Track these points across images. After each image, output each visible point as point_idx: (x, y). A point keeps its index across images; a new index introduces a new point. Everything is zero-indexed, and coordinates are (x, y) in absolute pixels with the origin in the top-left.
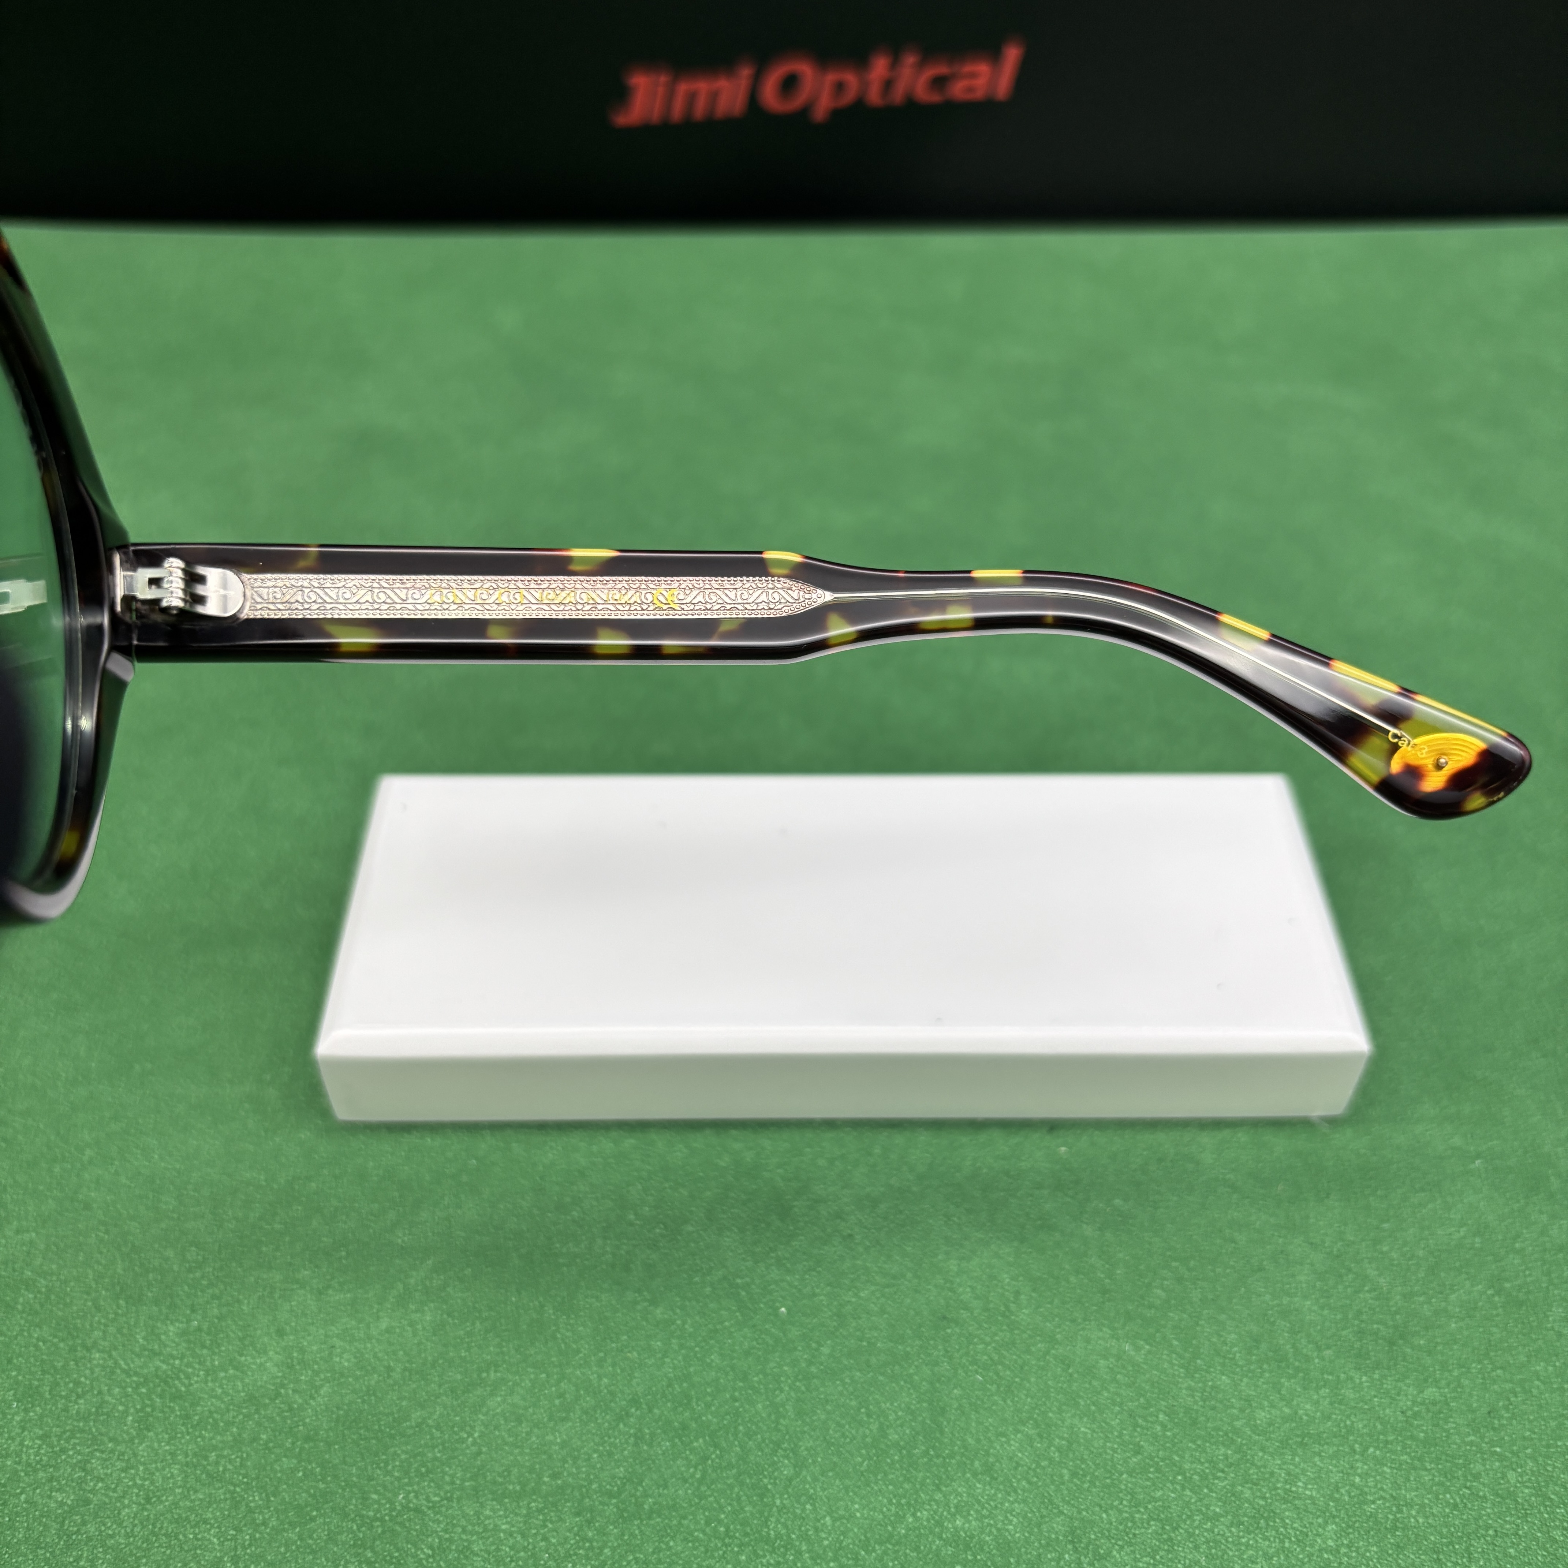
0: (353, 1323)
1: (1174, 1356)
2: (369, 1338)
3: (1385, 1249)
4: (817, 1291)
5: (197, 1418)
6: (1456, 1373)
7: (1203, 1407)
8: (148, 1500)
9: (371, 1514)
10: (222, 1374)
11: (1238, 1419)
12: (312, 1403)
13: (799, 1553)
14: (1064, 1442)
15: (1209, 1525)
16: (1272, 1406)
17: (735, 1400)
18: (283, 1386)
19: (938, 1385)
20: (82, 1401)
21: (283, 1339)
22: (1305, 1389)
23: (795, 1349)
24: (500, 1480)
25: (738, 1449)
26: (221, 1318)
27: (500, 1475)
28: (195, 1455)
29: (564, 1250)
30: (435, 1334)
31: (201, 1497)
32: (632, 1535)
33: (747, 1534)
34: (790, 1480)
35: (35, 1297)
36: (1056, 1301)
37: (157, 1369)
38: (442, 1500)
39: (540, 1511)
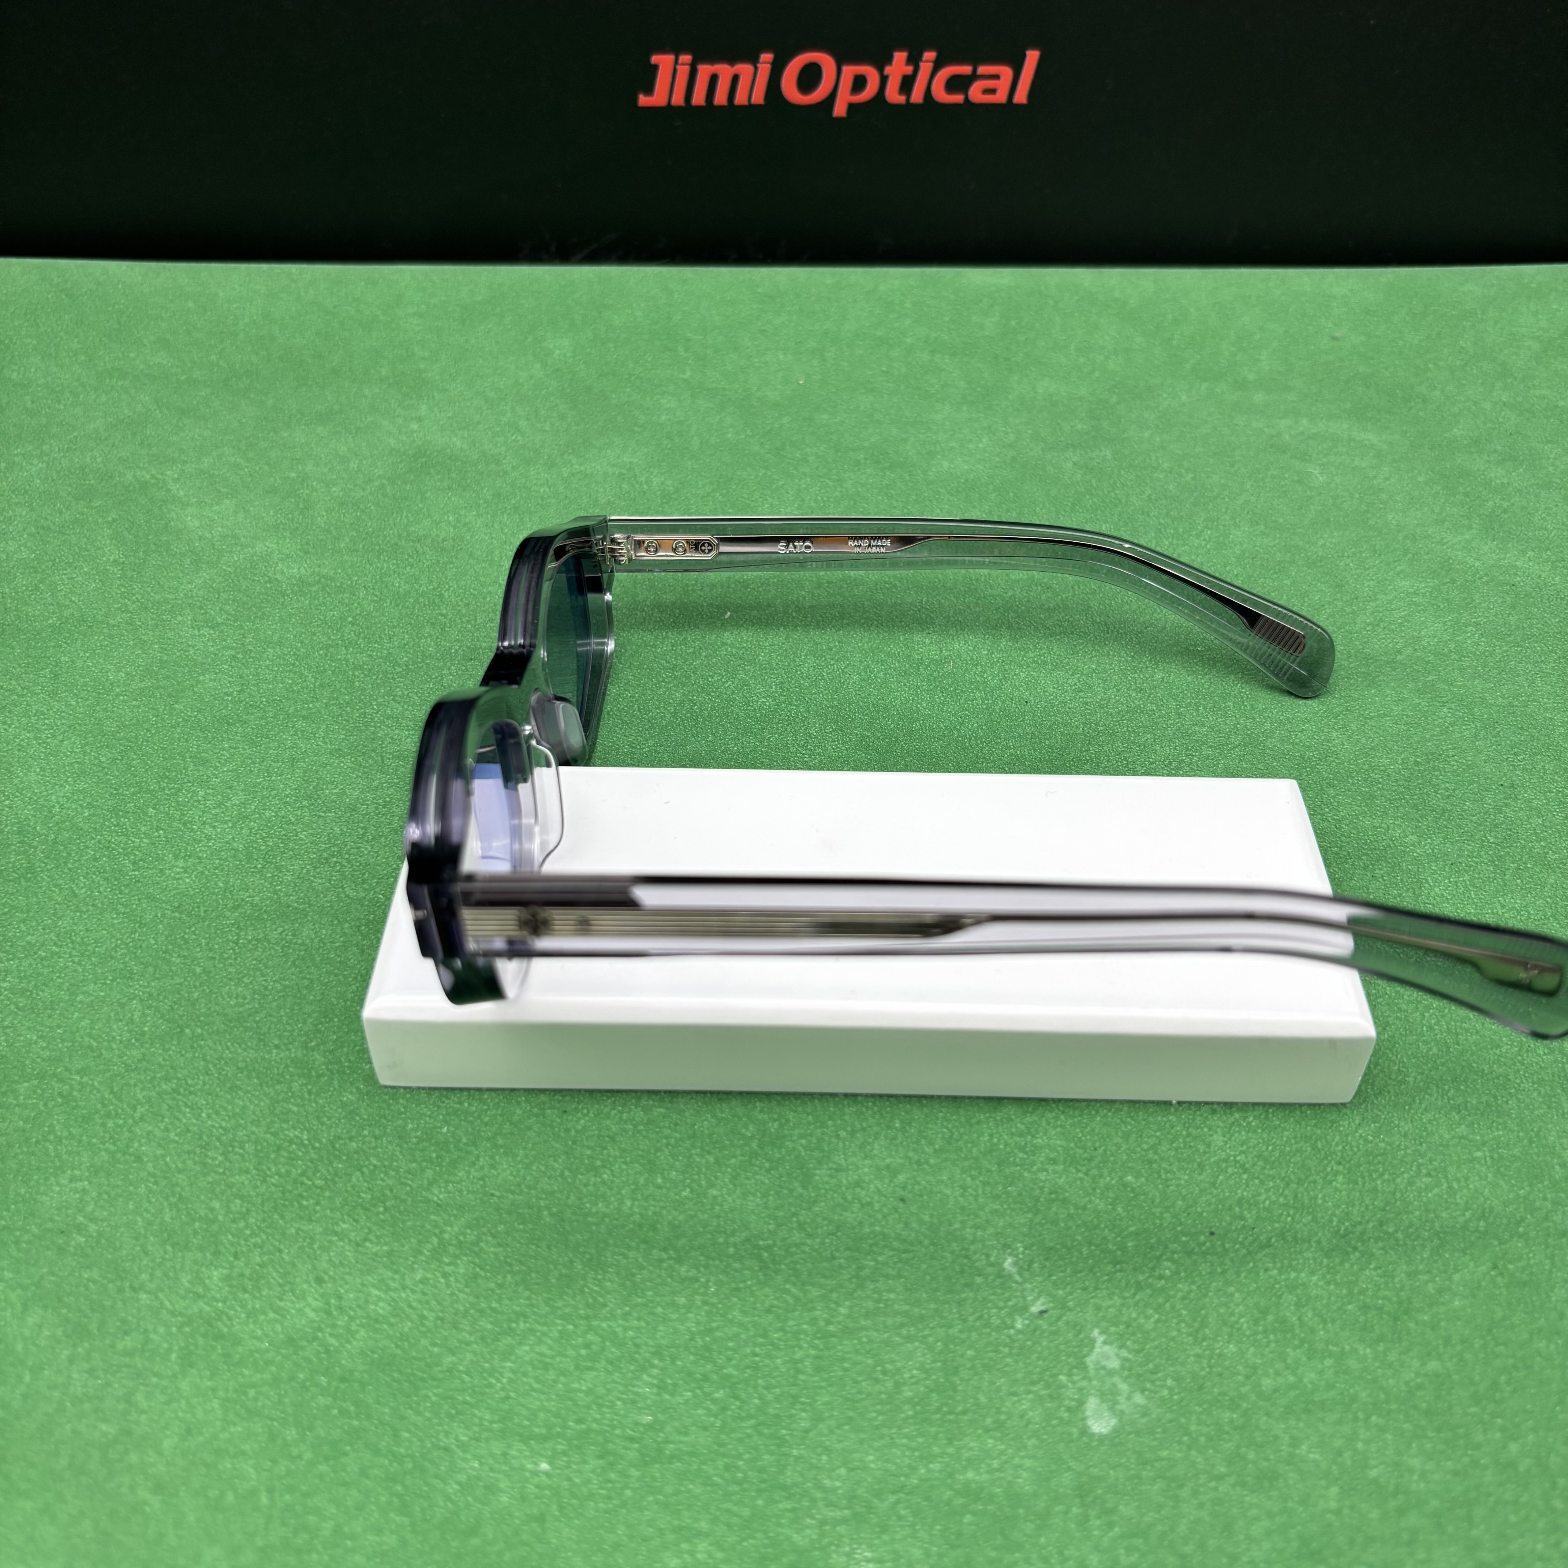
0: (390, 1274)
1: (1183, 1325)
2: (404, 1287)
3: (1391, 1230)
4: (837, 1254)
5: (238, 1356)
6: (1459, 1348)
7: (1210, 1373)
8: (189, 1432)
9: (402, 1450)
10: (262, 1317)
11: (1243, 1385)
12: (348, 1346)
13: (813, 1501)
14: (1073, 1403)
15: (1213, 1484)
16: (1277, 1374)
17: (756, 1355)
18: (320, 1329)
19: (952, 1347)
20: (127, 1338)
21: (321, 1287)
22: (1309, 1359)
23: (814, 1309)
24: (527, 1423)
25: (756, 1401)
26: (262, 1266)
27: (528, 1419)
28: (236, 1391)
29: (594, 1210)
30: (467, 1286)
31: (240, 1429)
32: (654, 1479)
33: (763, 1481)
34: (807, 1431)
35: (87, 1241)
36: (1069, 1270)
37: (201, 1311)
38: (471, 1439)
39: (564, 1453)
